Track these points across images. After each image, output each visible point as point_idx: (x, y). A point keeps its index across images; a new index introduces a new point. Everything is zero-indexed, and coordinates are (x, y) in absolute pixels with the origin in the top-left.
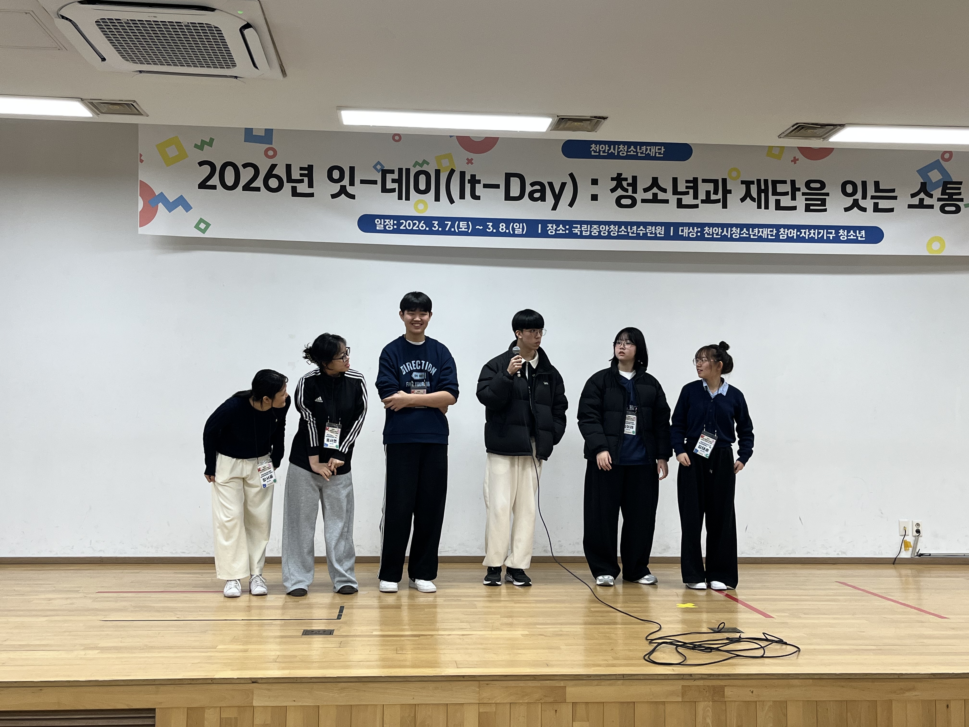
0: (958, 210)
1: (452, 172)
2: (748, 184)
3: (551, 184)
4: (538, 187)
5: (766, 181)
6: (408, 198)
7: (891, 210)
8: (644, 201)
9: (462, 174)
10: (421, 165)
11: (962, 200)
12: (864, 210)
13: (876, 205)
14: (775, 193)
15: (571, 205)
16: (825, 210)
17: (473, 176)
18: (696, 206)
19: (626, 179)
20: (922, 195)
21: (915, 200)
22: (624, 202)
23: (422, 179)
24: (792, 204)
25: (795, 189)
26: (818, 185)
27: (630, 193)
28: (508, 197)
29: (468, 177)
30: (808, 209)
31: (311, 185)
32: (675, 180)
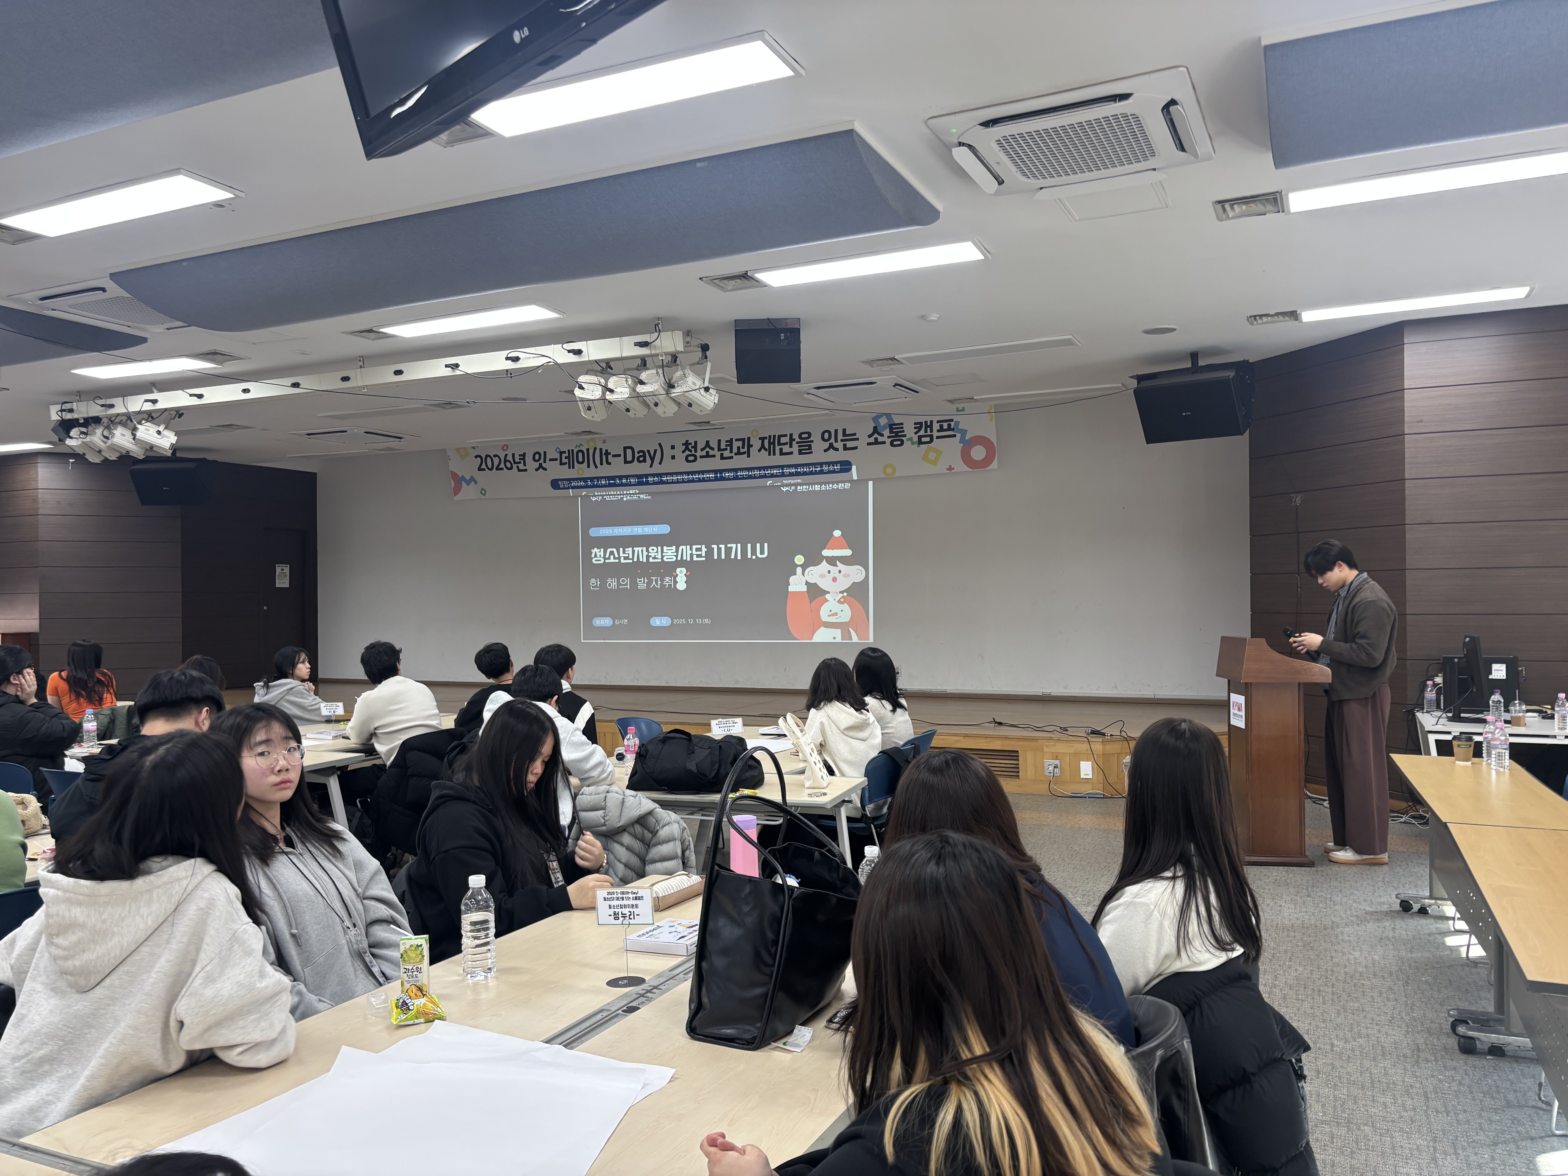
0: (902, 443)
1: (595, 449)
2: (762, 439)
3: (648, 451)
4: (641, 454)
5: (774, 436)
6: (573, 468)
7: (856, 448)
8: (701, 457)
9: (601, 450)
10: (579, 447)
11: (905, 436)
12: (837, 450)
13: (845, 445)
14: (779, 444)
15: (660, 463)
16: (812, 452)
17: (606, 451)
18: (732, 458)
19: (691, 444)
20: (876, 435)
21: (872, 440)
22: (691, 458)
23: (580, 454)
24: (790, 450)
25: (792, 440)
26: (806, 436)
27: (693, 453)
28: (626, 462)
29: (604, 451)
30: (800, 453)
31: (525, 465)
32: (719, 441)
